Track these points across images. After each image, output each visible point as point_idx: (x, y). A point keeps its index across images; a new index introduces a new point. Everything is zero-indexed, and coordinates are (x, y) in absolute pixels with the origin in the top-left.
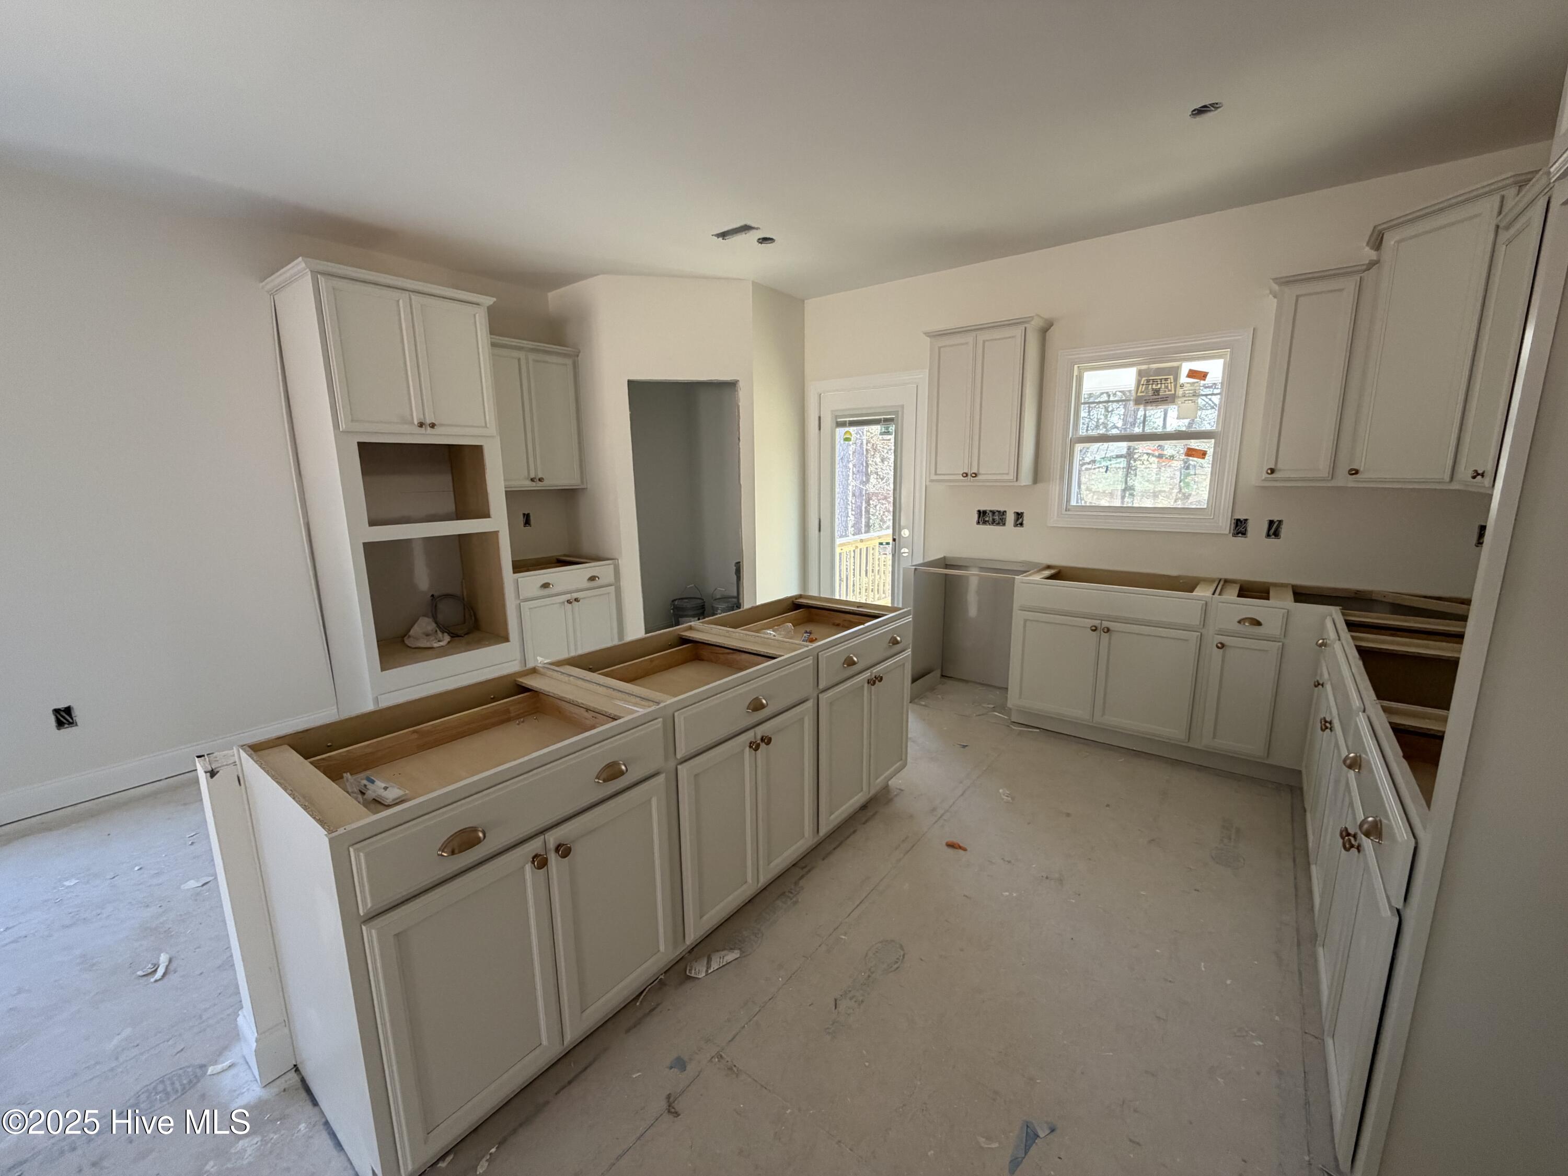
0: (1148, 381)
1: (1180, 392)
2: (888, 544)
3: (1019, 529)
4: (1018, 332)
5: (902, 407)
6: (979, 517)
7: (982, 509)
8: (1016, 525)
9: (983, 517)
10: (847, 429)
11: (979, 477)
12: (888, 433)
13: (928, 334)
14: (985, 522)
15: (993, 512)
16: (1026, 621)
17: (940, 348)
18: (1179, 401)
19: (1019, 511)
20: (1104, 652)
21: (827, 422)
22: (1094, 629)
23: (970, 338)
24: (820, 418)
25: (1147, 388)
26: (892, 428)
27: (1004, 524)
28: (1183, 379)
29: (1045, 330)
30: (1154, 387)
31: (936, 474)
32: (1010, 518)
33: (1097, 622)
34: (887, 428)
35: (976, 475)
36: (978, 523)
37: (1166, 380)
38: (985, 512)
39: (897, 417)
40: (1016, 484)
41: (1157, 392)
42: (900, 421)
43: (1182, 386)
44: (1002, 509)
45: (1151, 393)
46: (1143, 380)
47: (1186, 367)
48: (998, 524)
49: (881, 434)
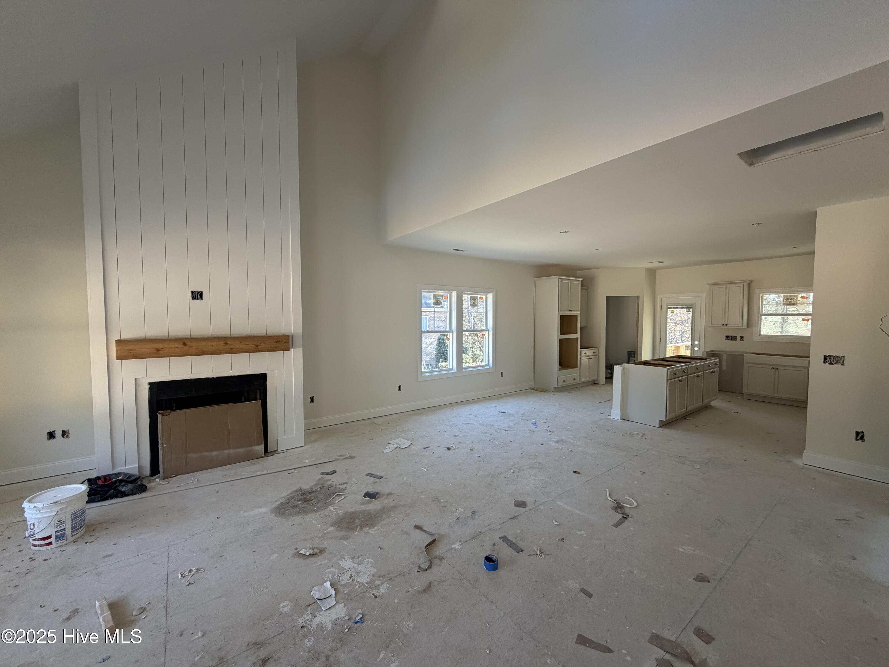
0: (787, 299)
1: (799, 302)
2: (689, 346)
3: (742, 342)
4: (741, 285)
5: (695, 303)
6: (726, 338)
7: (727, 335)
8: (740, 340)
9: (727, 338)
10: (672, 309)
11: (728, 326)
12: (689, 311)
13: (708, 284)
14: (728, 339)
15: (731, 336)
16: (748, 367)
17: (713, 288)
18: (798, 305)
19: (742, 336)
20: (777, 375)
21: (664, 307)
22: (773, 368)
23: (724, 286)
24: (661, 306)
25: (787, 301)
26: (691, 310)
27: (736, 340)
28: (799, 298)
29: (749, 285)
30: (789, 300)
31: (712, 324)
32: (738, 338)
33: (774, 367)
34: (689, 310)
35: (727, 325)
36: (726, 340)
37: (793, 298)
38: (728, 336)
39: (693, 306)
40: (741, 328)
41: (790, 302)
42: (694, 308)
43: (799, 301)
44: (735, 335)
45: (788, 302)
46: (785, 298)
47: (800, 295)
48: (734, 340)
49: (687, 311)
